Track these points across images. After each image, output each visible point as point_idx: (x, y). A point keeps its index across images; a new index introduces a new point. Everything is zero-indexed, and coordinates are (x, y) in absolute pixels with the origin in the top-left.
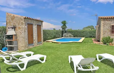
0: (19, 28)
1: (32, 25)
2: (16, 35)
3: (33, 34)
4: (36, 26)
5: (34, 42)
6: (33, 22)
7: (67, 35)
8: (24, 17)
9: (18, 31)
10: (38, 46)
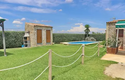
0: (31, 33)
1: (41, 30)
2: (29, 37)
3: (42, 37)
4: (45, 31)
5: (43, 42)
6: (42, 28)
7: (89, 39)
8: (34, 25)
9: (31, 34)
10: (47, 45)
